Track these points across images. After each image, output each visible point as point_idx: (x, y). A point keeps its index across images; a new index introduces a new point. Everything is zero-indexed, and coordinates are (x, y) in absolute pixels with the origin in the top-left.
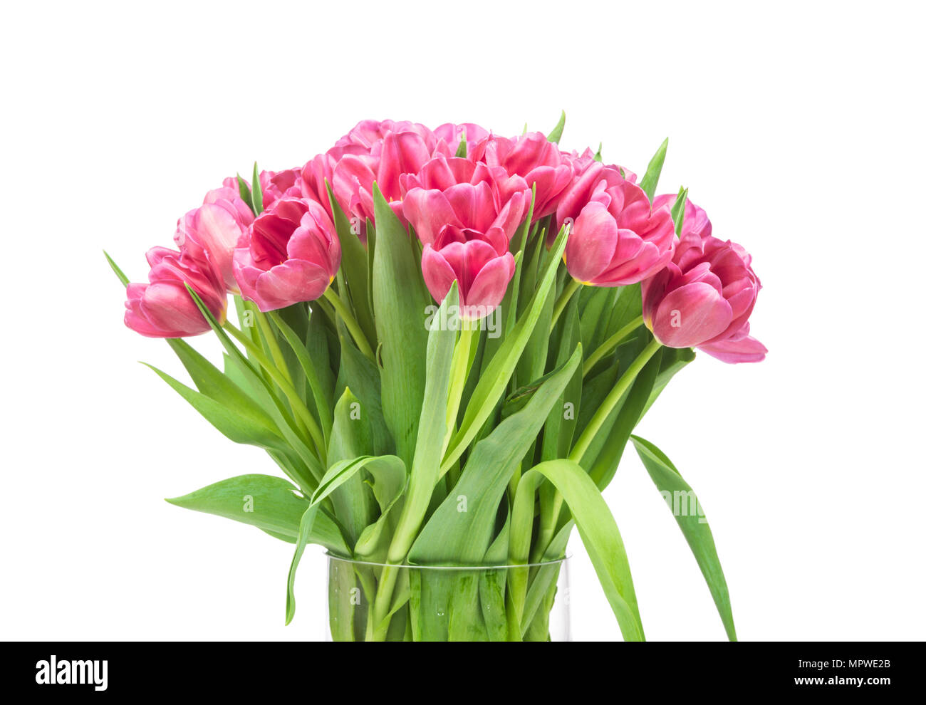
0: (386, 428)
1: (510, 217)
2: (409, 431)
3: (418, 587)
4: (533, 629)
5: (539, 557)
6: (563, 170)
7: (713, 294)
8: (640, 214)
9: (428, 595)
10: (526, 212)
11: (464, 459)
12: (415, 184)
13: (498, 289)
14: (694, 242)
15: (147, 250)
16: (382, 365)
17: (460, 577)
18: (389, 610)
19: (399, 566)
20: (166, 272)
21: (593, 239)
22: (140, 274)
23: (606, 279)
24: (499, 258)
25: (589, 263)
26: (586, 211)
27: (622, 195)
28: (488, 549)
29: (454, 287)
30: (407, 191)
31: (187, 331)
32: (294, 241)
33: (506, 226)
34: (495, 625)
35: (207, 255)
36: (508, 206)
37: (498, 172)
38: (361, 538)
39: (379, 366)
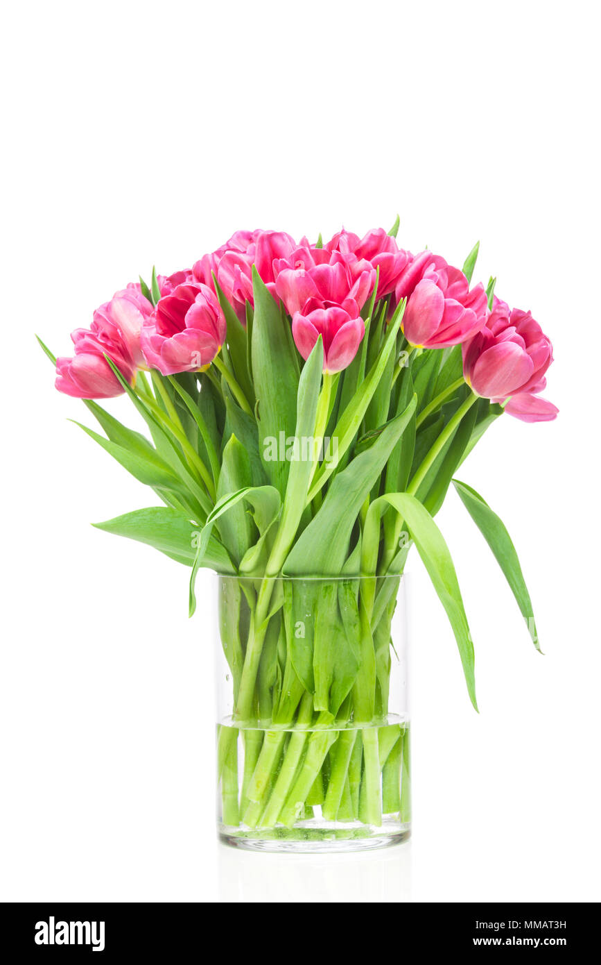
0: (262, 470)
1: (360, 292)
2: (281, 470)
3: (290, 595)
4: (379, 631)
5: (383, 571)
6: (400, 256)
7: (518, 350)
8: (460, 292)
9: (298, 601)
10: (372, 289)
11: (325, 489)
12: (285, 266)
13: (352, 347)
14: (502, 314)
15: (72, 331)
16: (259, 418)
17: (323, 586)
18: (268, 613)
19: (275, 578)
20: (88, 346)
21: (425, 308)
22: (67, 350)
23: (435, 341)
24: (353, 321)
25: (422, 329)
26: (419, 287)
27: (446, 277)
28: (345, 563)
29: (320, 340)
30: (278, 272)
31: (105, 393)
32: (190, 314)
33: (357, 298)
34: (351, 624)
35: (120, 333)
36: (358, 282)
37: (349, 258)
38: (244, 559)
39: (257, 419)
